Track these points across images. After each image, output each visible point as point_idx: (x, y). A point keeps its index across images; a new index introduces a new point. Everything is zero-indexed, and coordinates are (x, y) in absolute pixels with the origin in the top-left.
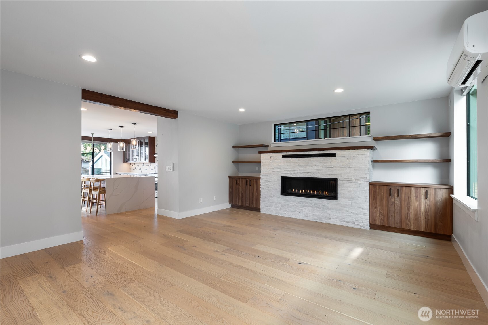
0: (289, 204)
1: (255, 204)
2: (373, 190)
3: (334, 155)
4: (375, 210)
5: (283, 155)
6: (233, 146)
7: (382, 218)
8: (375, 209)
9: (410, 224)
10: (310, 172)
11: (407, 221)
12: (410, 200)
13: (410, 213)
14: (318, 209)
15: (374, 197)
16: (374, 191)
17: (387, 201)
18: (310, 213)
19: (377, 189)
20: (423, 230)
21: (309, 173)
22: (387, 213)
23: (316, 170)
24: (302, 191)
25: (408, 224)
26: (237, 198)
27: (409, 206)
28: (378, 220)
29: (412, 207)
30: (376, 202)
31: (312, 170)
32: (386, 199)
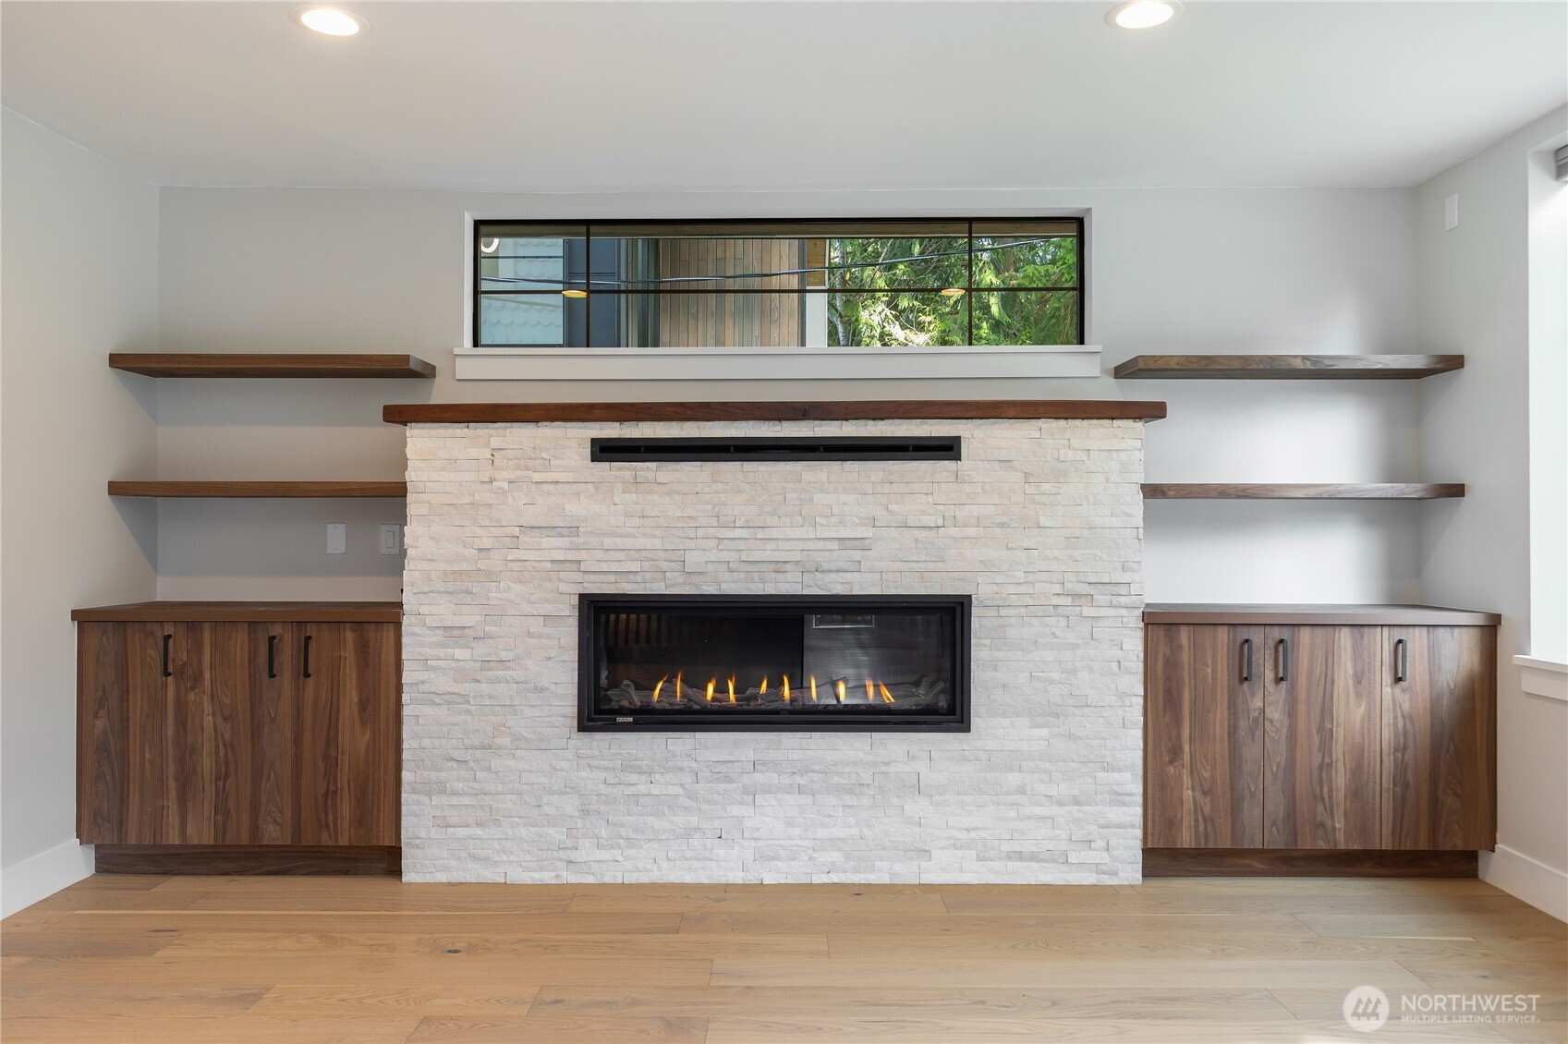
0: (642, 788)
1: (346, 822)
2: (1161, 656)
3: (947, 449)
4: (1171, 769)
5: (593, 441)
6: (112, 356)
7: (1207, 809)
8: (1171, 762)
9: (1333, 821)
10: (797, 556)
11: (1320, 808)
12: (1332, 694)
13: (1330, 765)
14: (848, 800)
15: (1168, 691)
16: (1167, 662)
17: (1229, 708)
18: (796, 832)
19: (1180, 646)
20: (1387, 845)
21: (787, 567)
22: (1231, 776)
23: (835, 545)
24: (721, 689)
25: (1323, 825)
26: (172, 785)
27: (1329, 726)
28: (1187, 821)
29: (1341, 730)
30: (1177, 721)
31: (810, 545)
32: (1226, 697)
